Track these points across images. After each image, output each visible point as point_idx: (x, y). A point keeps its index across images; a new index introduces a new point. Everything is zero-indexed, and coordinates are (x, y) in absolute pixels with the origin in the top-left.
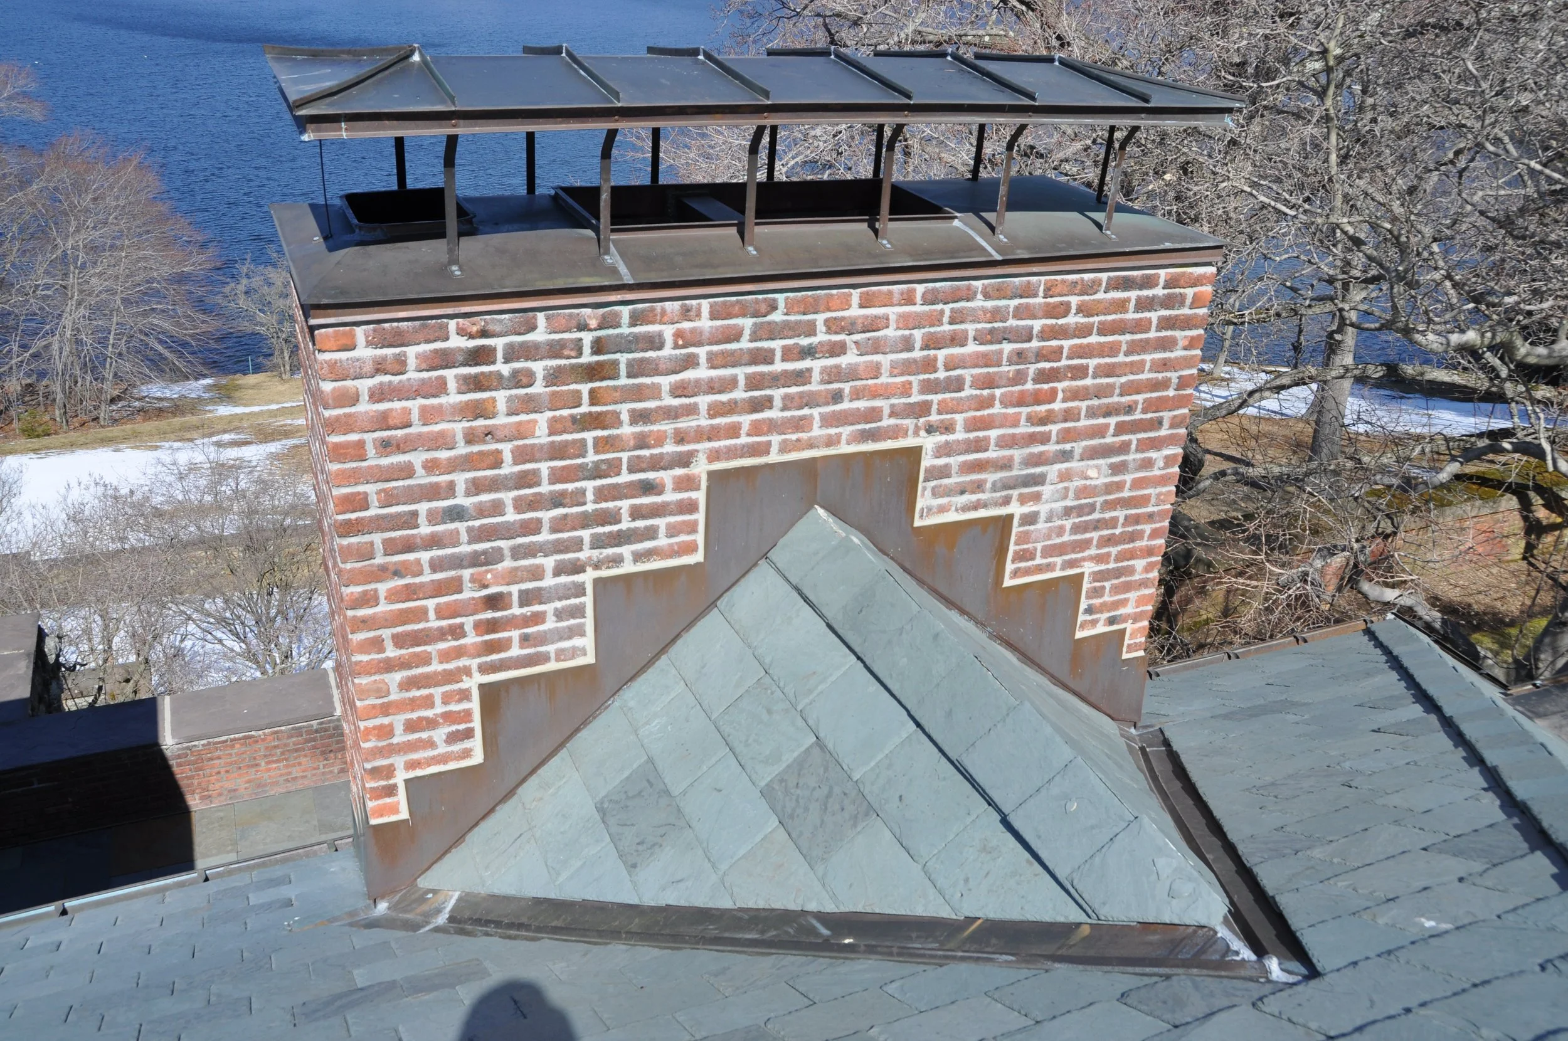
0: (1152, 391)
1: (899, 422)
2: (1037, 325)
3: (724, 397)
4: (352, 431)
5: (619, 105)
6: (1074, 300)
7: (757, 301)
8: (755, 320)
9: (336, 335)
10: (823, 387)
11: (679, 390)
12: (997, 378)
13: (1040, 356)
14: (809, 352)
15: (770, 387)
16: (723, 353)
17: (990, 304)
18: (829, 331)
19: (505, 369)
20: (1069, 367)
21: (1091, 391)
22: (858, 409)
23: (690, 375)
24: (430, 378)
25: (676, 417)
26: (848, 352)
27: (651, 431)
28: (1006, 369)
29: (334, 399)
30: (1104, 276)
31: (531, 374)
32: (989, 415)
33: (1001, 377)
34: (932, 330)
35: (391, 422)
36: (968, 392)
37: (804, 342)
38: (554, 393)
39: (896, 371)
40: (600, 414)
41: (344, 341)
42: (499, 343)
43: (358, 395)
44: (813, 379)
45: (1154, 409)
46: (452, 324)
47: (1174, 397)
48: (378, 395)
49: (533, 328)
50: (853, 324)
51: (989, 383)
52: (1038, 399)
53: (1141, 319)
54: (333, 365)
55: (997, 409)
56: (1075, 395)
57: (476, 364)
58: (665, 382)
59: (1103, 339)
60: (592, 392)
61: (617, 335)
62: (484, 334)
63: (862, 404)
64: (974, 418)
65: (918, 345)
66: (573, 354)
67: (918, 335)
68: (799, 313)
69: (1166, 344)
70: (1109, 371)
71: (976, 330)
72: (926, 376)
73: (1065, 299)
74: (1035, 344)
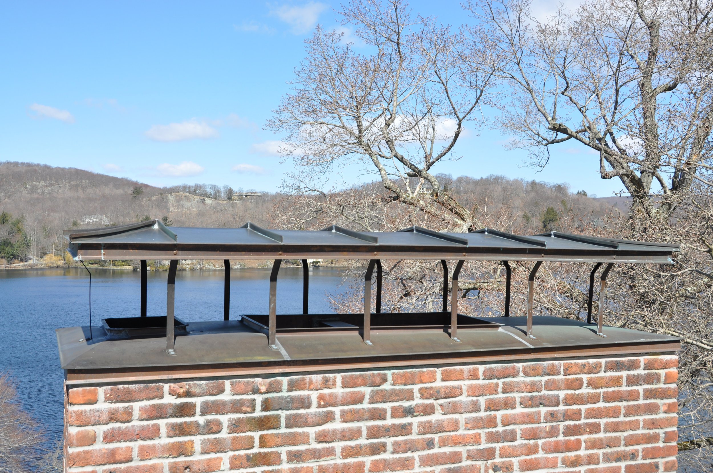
0: (647, 443)
1: (474, 463)
2: (562, 394)
3: (352, 443)
4: (88, 464)
5: (282, 244)
6: (585, 377)
7: (373, 376)
8: (372, 388)
9: (84, 393)
10: (420, 437)
11: (321, 438)
12: (538, 432)
13: (566, 416)
14: (409, 412)
15: (384, 436)
16: (351, 411)
17: (529, 379)
18: (422, 397)
19: (202, 420)
20: (587, 424)
21: (604, 442)
22: (445, 453)
23: (328, 426)
24: (148, 426)
25: (320, 457)
26: (436, 412)
27: (302, 467)
28: (544, 425)
29: (78, 440)
30: (603, 361)
31: (219, 424)
32: (535, 458)
33: (541, 431)
34: (492, 397)
35: (118, 457)
36: (519, 442)
37: (406, 404)
38: (235, 438)
39: (469, 426)
40: (266, 454)
41: (89, 397)
42: (198, 401)
43: (95, 437)
44: (413, 431)
45: (651, 456)
46: (166, 387)
47: (663, 447)
48: (109, 438)
49: (221, 391)
50: (438, 392)
51: (533, 435)
52: (568, 447)
53: (632, 391)
54: (79, 414)
55: (540, 455)
56: (593, 445)
57: (182, 416)
58: (312, 431)
59: (608, 405)
60: (261, 438)
61: (279, 398)
62: (188, 394)
63: (447, 450)
64: (526, 461)
65: (483, 408)
66: (249, 410)
67: (482, 400)
68: (402, 384)
69: (652, 409)
70: (615, 428)
71: (521, 397)
72: (490, 430)
73: (579, 376)
74: (562, 408)
